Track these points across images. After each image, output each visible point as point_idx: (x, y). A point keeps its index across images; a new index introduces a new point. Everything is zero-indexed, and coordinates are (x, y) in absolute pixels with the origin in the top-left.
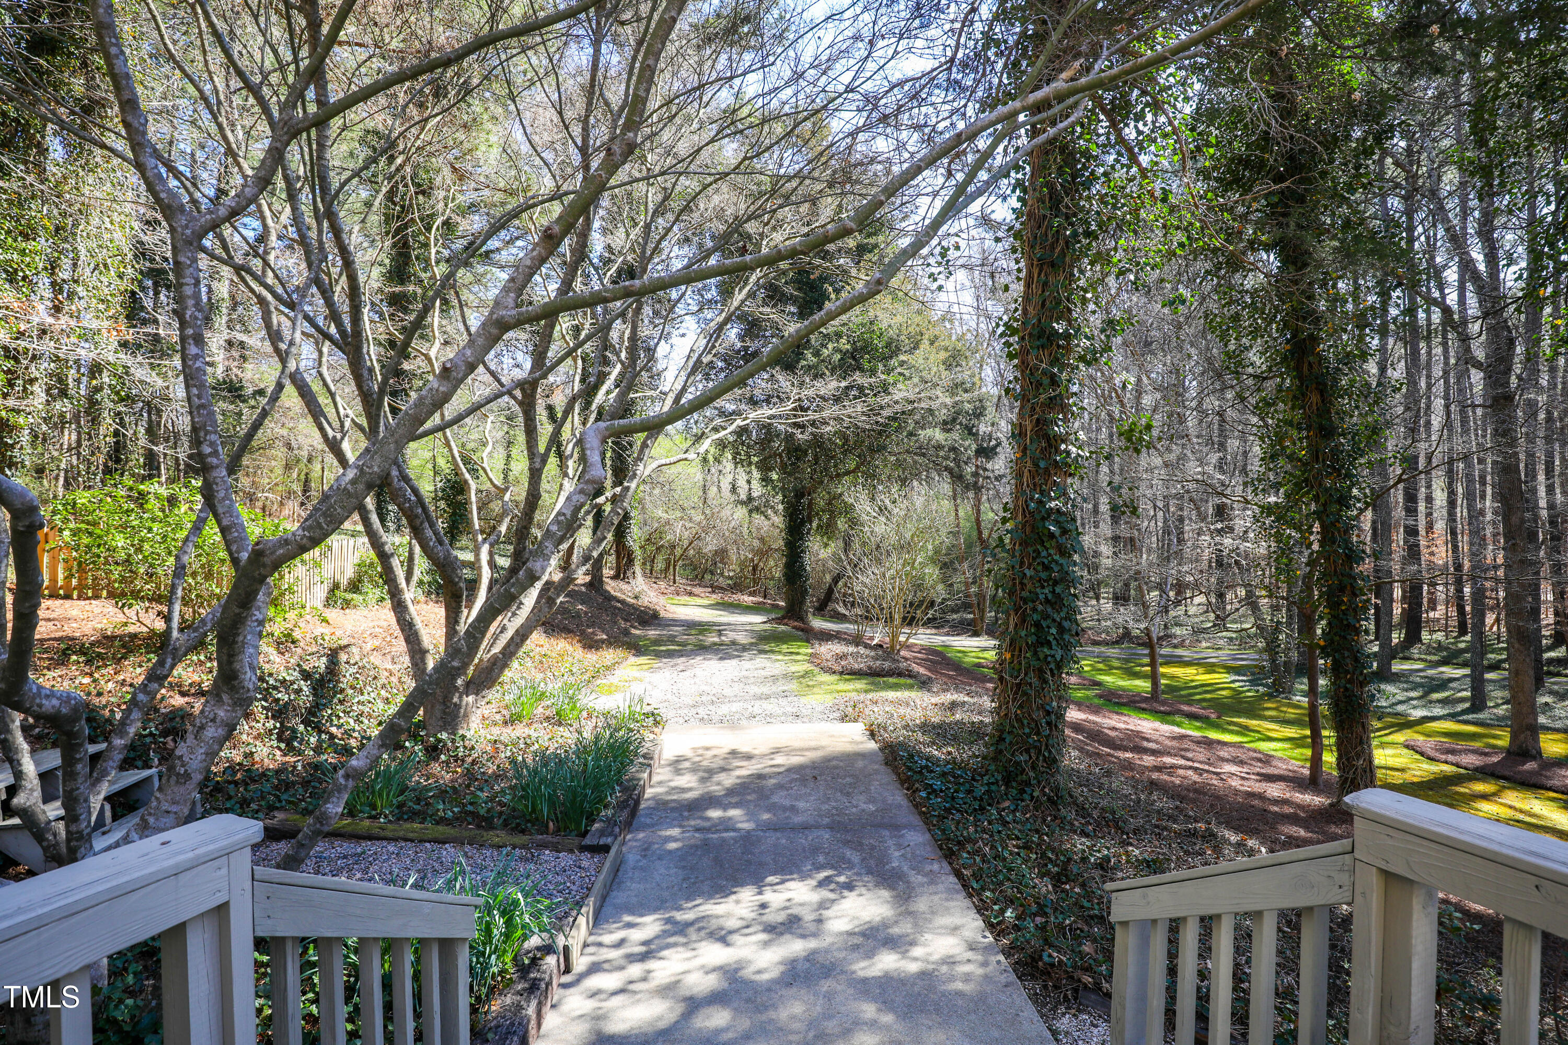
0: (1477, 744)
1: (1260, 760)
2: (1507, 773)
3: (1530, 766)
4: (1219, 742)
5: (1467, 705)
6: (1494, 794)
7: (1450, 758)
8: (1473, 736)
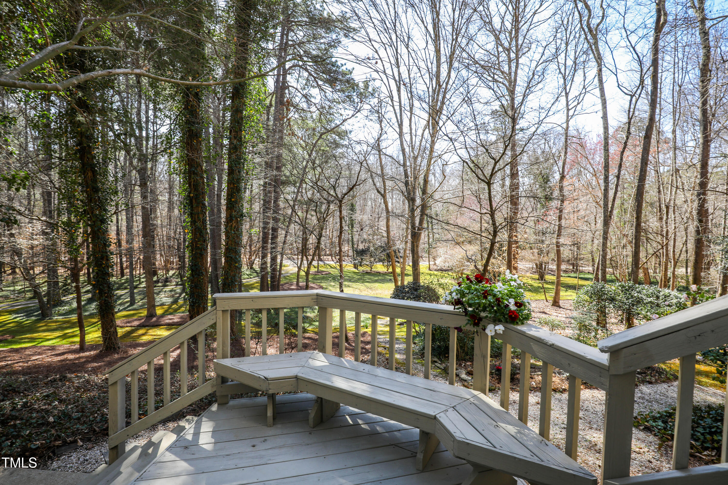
0: (135, 317)
1: (49, 350)
2: (147, 324)
3: (154, 319)
4: (22, 348)
5: (129, 304)
6: (146, 333)
7: (128, 325)
8: (133, 315)
